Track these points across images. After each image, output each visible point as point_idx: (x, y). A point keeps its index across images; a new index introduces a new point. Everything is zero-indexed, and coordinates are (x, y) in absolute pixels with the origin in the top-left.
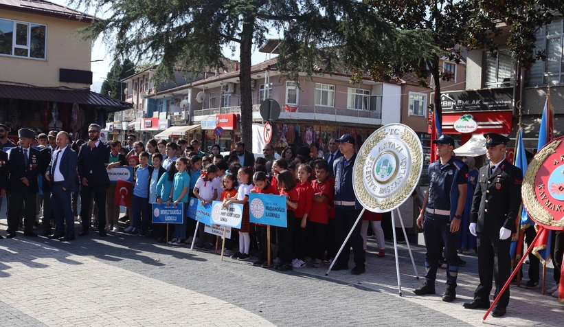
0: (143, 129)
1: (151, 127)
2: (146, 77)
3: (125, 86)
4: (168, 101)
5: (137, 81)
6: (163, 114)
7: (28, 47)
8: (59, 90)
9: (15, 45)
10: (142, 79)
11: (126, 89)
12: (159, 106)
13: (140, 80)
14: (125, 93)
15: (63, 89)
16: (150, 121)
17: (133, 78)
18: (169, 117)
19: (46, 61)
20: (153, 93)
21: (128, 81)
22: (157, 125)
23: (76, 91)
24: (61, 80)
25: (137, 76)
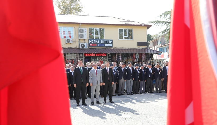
0: (158, 59)
1: (161, 58)
2: (157, 40)
3: (149, 44)
4: (167, 48)
5: (154, 42)
6: (165, 53)
7: (128, 36)
8: (138, 49)
9: (124, 36)
10: (156, 41)
11: (150, 45)
12: (163, 50)
13: (155, 41)
14: (149, 46)
15: (139, 48)
16: (160, 56)
17: (152, 41)
18: (168, 54)
19: (133, 40)
20: (160, 45)
21: (150, 42)
22: (163, 57)
23: (143, 49)
24: (138, 46)
25: (154, 40)
